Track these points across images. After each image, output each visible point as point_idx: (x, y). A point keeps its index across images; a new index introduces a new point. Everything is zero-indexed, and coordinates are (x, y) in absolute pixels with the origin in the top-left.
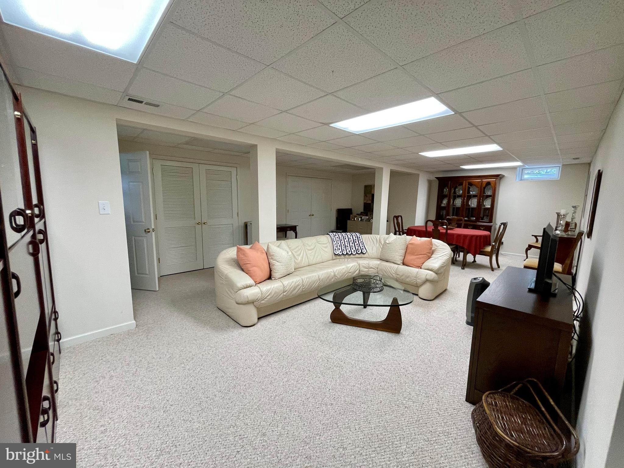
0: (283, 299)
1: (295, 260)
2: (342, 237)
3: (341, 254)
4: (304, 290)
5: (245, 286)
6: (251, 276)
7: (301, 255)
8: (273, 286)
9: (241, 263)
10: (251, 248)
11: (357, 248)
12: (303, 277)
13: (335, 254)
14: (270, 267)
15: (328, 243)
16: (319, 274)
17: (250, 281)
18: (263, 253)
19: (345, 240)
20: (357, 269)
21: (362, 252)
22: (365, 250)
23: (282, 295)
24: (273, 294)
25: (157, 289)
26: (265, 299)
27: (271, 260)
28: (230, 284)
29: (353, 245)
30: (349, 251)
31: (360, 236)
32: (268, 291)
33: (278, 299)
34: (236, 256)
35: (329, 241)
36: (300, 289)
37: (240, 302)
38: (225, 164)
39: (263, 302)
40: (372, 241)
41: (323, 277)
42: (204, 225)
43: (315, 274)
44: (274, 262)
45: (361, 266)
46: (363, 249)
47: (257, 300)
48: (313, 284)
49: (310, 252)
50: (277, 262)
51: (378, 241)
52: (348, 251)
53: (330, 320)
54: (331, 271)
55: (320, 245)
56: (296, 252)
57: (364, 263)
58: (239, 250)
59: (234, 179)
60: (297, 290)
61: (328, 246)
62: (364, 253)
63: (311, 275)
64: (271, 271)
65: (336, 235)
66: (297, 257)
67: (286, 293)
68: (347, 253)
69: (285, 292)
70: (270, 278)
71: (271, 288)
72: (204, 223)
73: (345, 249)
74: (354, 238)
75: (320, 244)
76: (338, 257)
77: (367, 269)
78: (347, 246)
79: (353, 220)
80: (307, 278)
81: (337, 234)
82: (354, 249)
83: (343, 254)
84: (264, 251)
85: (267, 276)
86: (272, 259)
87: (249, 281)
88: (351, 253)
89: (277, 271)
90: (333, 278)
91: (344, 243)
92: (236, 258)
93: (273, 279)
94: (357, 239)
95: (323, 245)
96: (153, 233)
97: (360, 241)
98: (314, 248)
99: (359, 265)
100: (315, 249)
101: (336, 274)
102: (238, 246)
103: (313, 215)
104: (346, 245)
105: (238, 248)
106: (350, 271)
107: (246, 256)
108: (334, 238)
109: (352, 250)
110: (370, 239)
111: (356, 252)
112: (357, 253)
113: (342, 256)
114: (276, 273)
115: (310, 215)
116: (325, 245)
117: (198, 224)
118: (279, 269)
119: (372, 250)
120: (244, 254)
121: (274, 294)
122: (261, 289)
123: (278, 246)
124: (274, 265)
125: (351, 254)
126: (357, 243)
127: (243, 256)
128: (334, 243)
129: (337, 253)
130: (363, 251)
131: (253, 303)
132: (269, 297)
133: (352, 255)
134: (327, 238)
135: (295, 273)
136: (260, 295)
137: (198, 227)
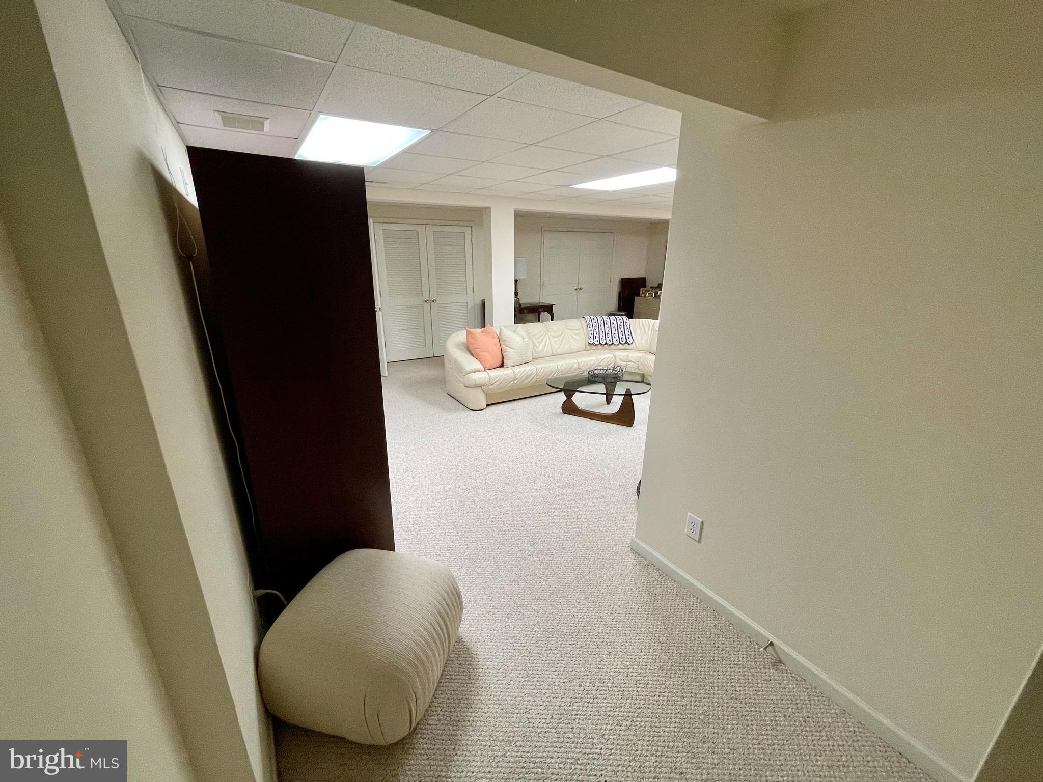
0: (514, 388)
1: (535, 348)
2: (602, 322)
3: (597, 343)
4: (538, 380)
5: (474, 371)
6: (480, 362)
7: (543, 343)
8: (502, 373)
9: (470, 347)
10: (482, 332)
11: (621, 336)
12: (538, 366)
13: (590, 344)
14: (502, 354)
15: (582, 329)
16: (558, 364)
17: (480, 367)
18: (494, 337)
19: (606, 326)
20: (611, 361)
21: (626, 342)
22: (632, 339)
23: (512, 383)
24: (502, 379)
25: (387, 375)
26: (493, 384)
27: (504, 346)
28: (459, 368)
29: (616, 332)
30: (610, 340)
31: (628, 321)
32: (496, 377)
33: (508, 386)
34: (465, 340)
35: (582, 326)
36: (532, 379)
37: (467, 386)
38: (455, 223)
39: (491, 387)
40: (642, 328)
41: (562, 368)
42: (432, 303)
43: (553, 364)
44: (507, 348)
45: (617, 359)
46: (628, 338)
47: (485, 385)
48: (550, 374)
49: (556, 339)
50: (511, 348)
51: (651, 328)
52: (608, 340)
53: (562, 412)
54: (574, 363)
55: (569, 331)
56: (537, 339)
57: (622, 356)
58: (468, 333)
59: (468, 242)
60: (529, 380)
61: (580, 333)
62: (630, 343)
63: (547, 365)
64: (503, 358)
65: (593, 319)
66: (537, 344)
67: (517, 381)
68: (606, 343)
69: (516, 379)
70: (502, 366)
71: (499, 374)
72: (433, 301)
73: (604, 337)
74: (619, 323)
75: (568, 329)
76: (593, 347)
77: (625, 363)
78: (608, 334)
79: (643, 296)
80: (542, 368)
81: (595, 318)
82: (617, 338)
83: (600, 343)
84: (496, 336)
85: (499, 363)
86: (505, 344)
87: (478, 365)
88: (611, 342)
89: (508, 358)
90: (576, 370)
91: (603, 330)
92: (466, 342)
93: (505, 366)
94: (623, 325)
95: (573, 331)
96: (380, 312)
97: (626, 328)
98: (562, 334)
99: (615, 357)
100: (562, 336)
101: (581, 365)
102: (467, 328)
103: (581, 289)
104: (607, 332)
105: (467, 331)
106: (601, 364)
107: (475, 340)
108: (591, 323)
109: (614, 340)
110: (641, 325)
111: (618, 342)
112: (620, 343)
113: (600, 347)
114: (508, 360)
115: (576, 289)
116: (576, 332)
117: (426, 302)
118: (512, 356)
119: (642, 340)
120: (473, 338)
121: (503, 381)
122: (490, 374)
123: (514, 332)
124: (506, 351)
125: (612, 344)
126: (622, 329)
127: (473, 340)
128: (589, 329)
129: (591, 343)
130: (628, 341)
131: (481, 387)
132: (497, 383)
133: (613, 346)
134: (581, 323)
135: (533, 363)
136: (488, 379)
137: (427, 306)
